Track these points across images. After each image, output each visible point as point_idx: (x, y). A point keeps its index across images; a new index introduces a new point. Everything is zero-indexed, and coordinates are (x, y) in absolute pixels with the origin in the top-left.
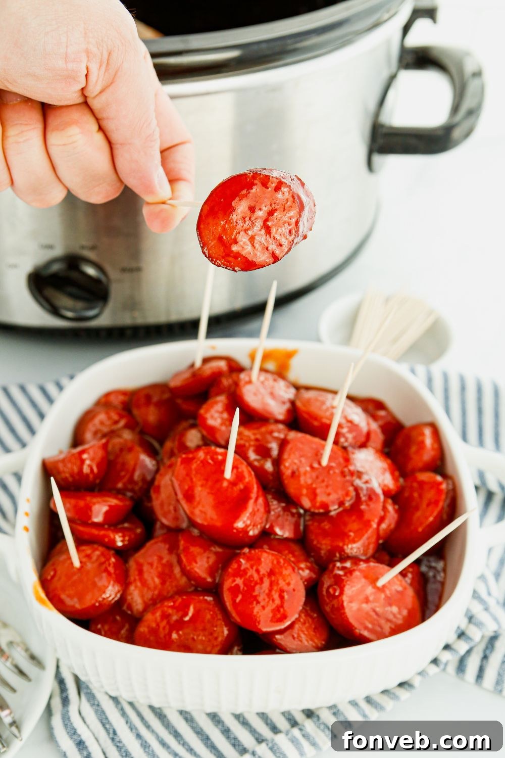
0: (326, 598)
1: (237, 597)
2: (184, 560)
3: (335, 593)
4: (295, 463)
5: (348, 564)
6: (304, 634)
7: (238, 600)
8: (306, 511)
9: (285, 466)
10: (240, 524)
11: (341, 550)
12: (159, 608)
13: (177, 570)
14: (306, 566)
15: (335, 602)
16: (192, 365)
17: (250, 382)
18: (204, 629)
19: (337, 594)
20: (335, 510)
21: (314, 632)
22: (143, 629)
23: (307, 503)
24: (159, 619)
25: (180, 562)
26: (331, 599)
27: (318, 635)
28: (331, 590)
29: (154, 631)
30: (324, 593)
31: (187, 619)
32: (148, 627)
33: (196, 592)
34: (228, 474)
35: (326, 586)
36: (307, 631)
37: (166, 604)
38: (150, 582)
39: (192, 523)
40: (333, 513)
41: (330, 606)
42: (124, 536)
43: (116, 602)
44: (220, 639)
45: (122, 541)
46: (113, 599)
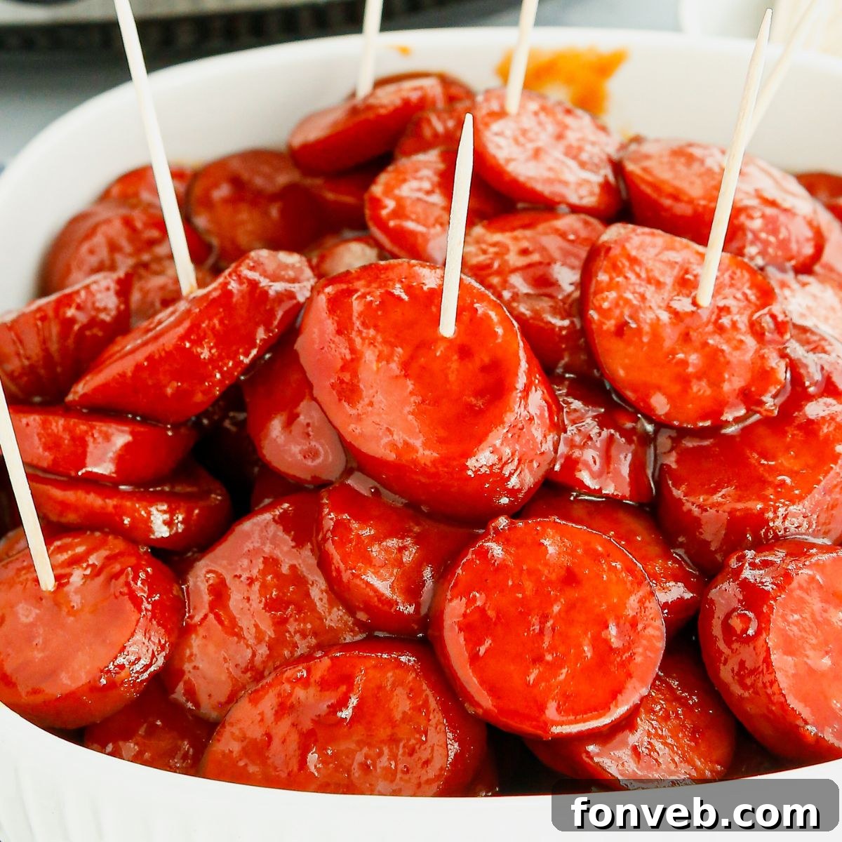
0: (721, 645)
1: (481, 643)
2: (336, 558)
3: (745, 630)
4: (627, 302)
5: (778, 556)
6: (665, 744)
7: (482, 650)
8: (660, 425)
9: (599, 309)
10: (482, 460)
11: (759, 521)
12: (270, 685)
13: (318, 591)
14: (666, 569)
15: (746, 653)
16: (353, 95)
17: (501, 114)
18: (393, 740)
19: (751, 632)
20: (737, 420)
21: (693, 739)
22: (227, 744)
23: (660, 404)
24: (269, 715)
25: (324, 563)
26: (735, 646)
27: (703, 748)
28: (736, 623)
29: (258, 750)
30: (717, 630)
31: (346, 714)
32: (243, 738)
33: (371, 643)
34: (448, 327)
35: (719, 614)
36: (674, 736)
37: (288, 673)
38: (245, 623)
39: (357, 460)
40: (731, 430)
41: (733, 664)
42: (171, 512)
43: (155, 677)
44: (437, 763)
45: (169, 524)
46: (147, 667)
